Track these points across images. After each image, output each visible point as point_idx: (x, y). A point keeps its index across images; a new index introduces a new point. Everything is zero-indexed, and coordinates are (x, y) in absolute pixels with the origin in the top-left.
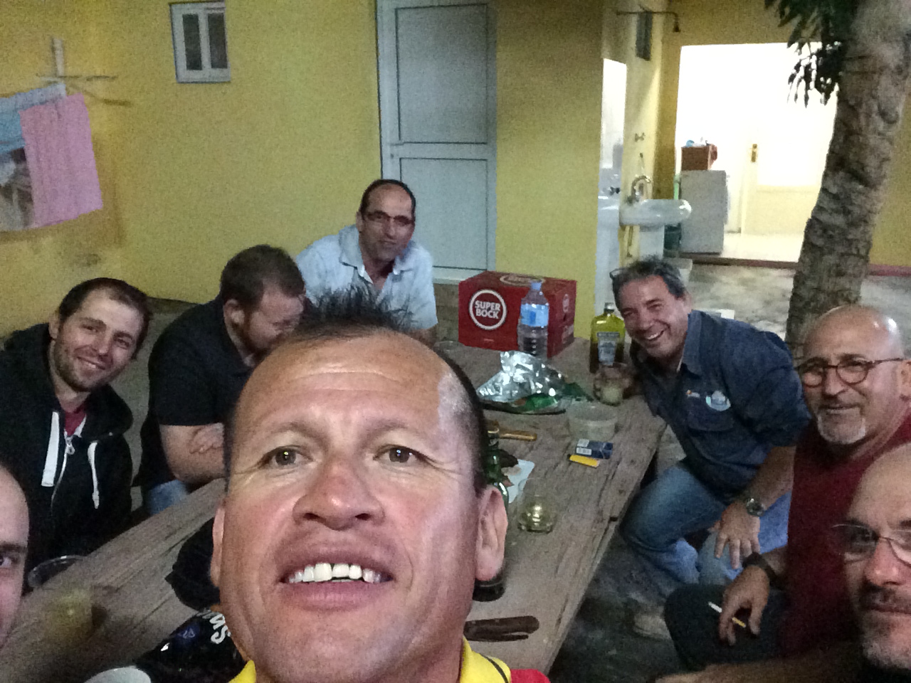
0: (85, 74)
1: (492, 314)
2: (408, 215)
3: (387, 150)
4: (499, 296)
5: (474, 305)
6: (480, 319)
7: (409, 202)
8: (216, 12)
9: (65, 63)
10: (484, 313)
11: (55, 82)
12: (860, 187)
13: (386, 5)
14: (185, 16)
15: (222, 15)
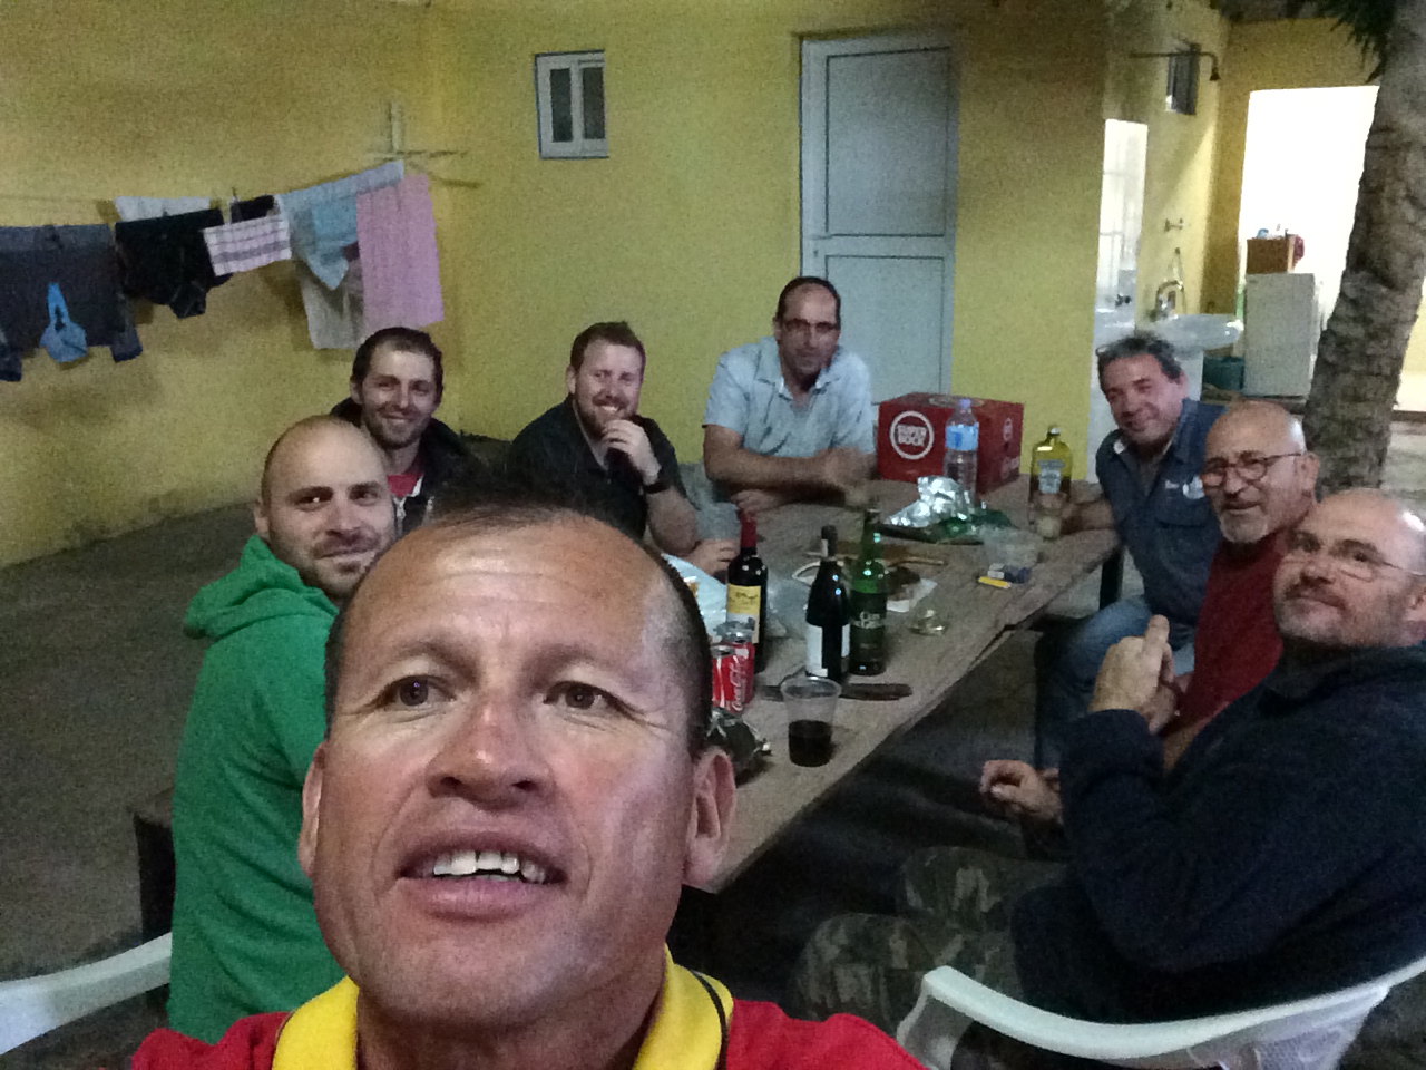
0: (429, 149)
1: (916, 441)
2: (833, 320)
3: (809, 245)
4: (924, 419)
5: (896, 430)
6: (902, 446)
7: (833, 304)
8: (592, 65)
9: (403, 133)
10: (908, 440)
11: (392, 159)
12: (1384, 290)
13: (813, 50)
14: (553, 72)
15: (600, 69)
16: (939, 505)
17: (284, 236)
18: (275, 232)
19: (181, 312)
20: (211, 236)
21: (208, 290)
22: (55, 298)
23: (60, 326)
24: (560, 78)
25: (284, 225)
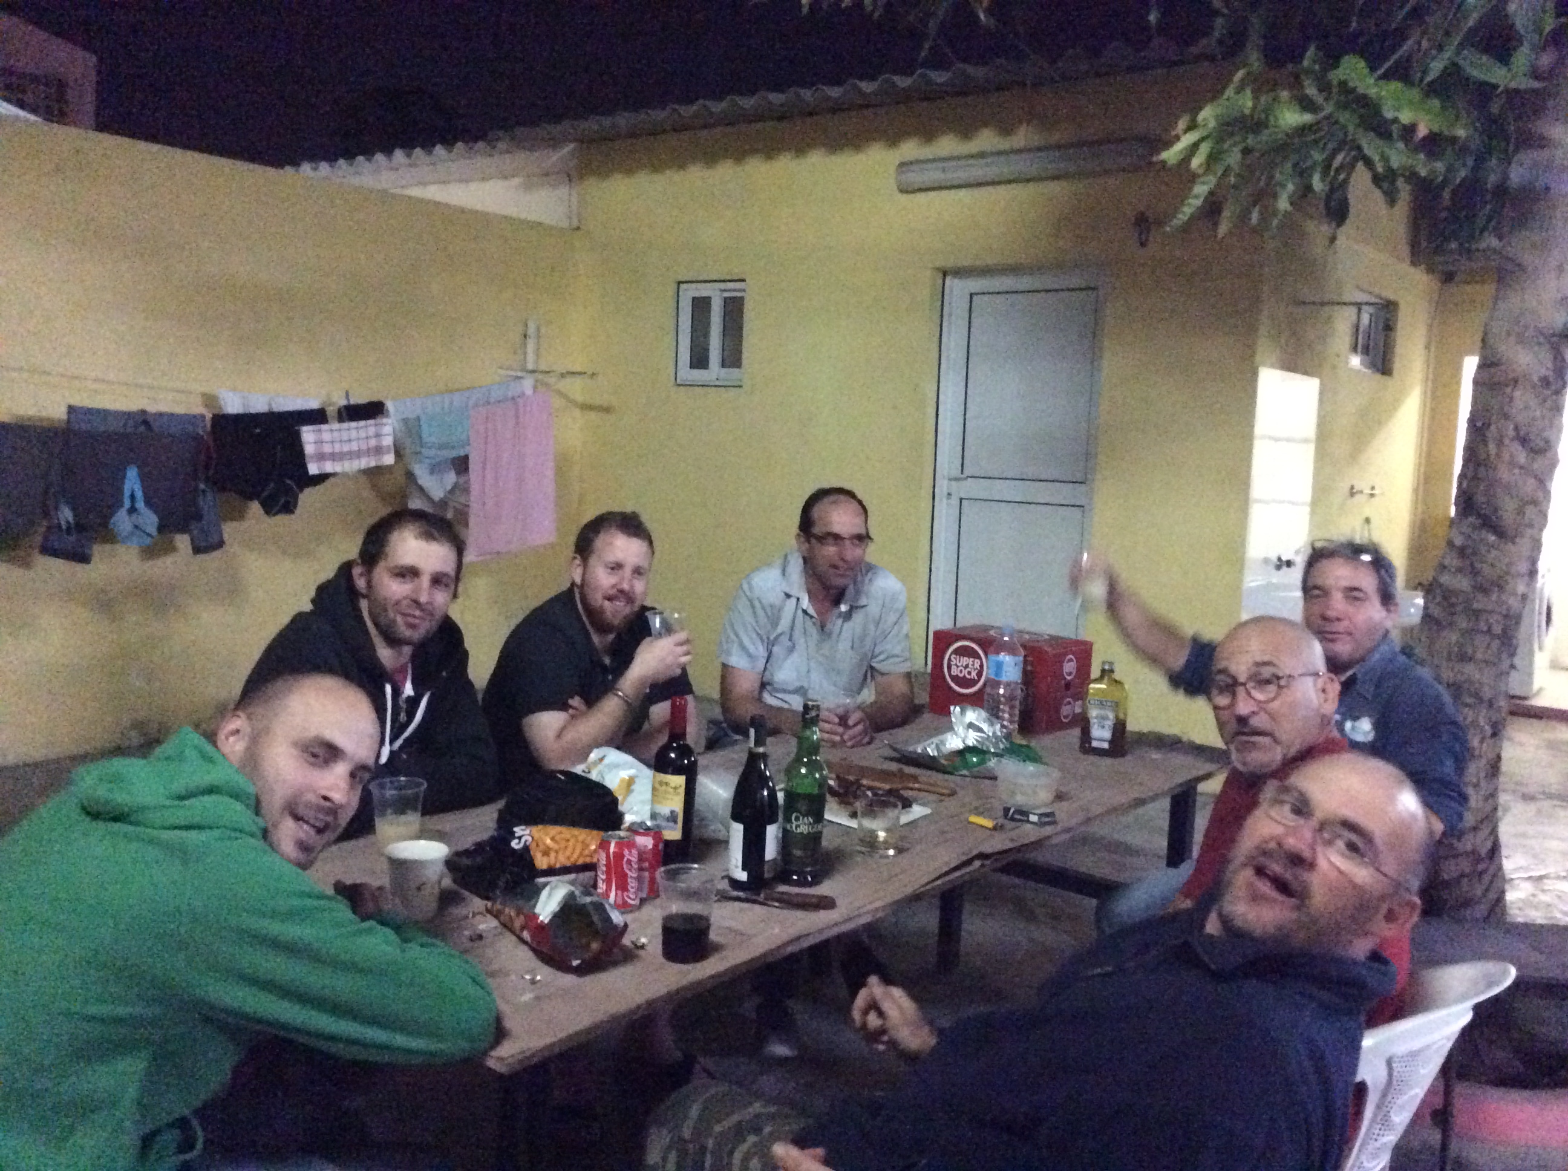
0: (560, 368)
1: (969, 673)
3: (943, 486)
4: (979, 650)
5: (950, 659)
6: (955, 679)
8: (734, 294)
9: (537, 354)
10: (960, 672)
11: (521, 378)
12: (1492, 538)
13: (958, 288)
14: (694, 299)
15: (742, 299)
16: (972, 738)
17: (388, 441)
18: (378, 435)
19: (270, 508)
20: (308, 435)
21: (301, 490)
22: (132, 481)
23: (132, 510)
24: (701, 306)
25: (387, 429)
